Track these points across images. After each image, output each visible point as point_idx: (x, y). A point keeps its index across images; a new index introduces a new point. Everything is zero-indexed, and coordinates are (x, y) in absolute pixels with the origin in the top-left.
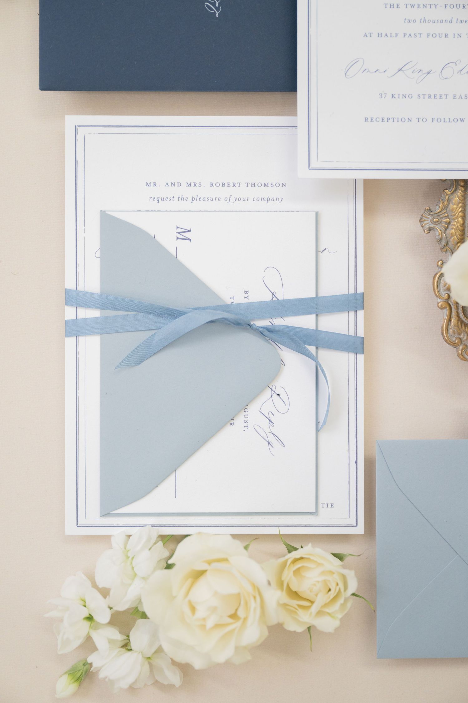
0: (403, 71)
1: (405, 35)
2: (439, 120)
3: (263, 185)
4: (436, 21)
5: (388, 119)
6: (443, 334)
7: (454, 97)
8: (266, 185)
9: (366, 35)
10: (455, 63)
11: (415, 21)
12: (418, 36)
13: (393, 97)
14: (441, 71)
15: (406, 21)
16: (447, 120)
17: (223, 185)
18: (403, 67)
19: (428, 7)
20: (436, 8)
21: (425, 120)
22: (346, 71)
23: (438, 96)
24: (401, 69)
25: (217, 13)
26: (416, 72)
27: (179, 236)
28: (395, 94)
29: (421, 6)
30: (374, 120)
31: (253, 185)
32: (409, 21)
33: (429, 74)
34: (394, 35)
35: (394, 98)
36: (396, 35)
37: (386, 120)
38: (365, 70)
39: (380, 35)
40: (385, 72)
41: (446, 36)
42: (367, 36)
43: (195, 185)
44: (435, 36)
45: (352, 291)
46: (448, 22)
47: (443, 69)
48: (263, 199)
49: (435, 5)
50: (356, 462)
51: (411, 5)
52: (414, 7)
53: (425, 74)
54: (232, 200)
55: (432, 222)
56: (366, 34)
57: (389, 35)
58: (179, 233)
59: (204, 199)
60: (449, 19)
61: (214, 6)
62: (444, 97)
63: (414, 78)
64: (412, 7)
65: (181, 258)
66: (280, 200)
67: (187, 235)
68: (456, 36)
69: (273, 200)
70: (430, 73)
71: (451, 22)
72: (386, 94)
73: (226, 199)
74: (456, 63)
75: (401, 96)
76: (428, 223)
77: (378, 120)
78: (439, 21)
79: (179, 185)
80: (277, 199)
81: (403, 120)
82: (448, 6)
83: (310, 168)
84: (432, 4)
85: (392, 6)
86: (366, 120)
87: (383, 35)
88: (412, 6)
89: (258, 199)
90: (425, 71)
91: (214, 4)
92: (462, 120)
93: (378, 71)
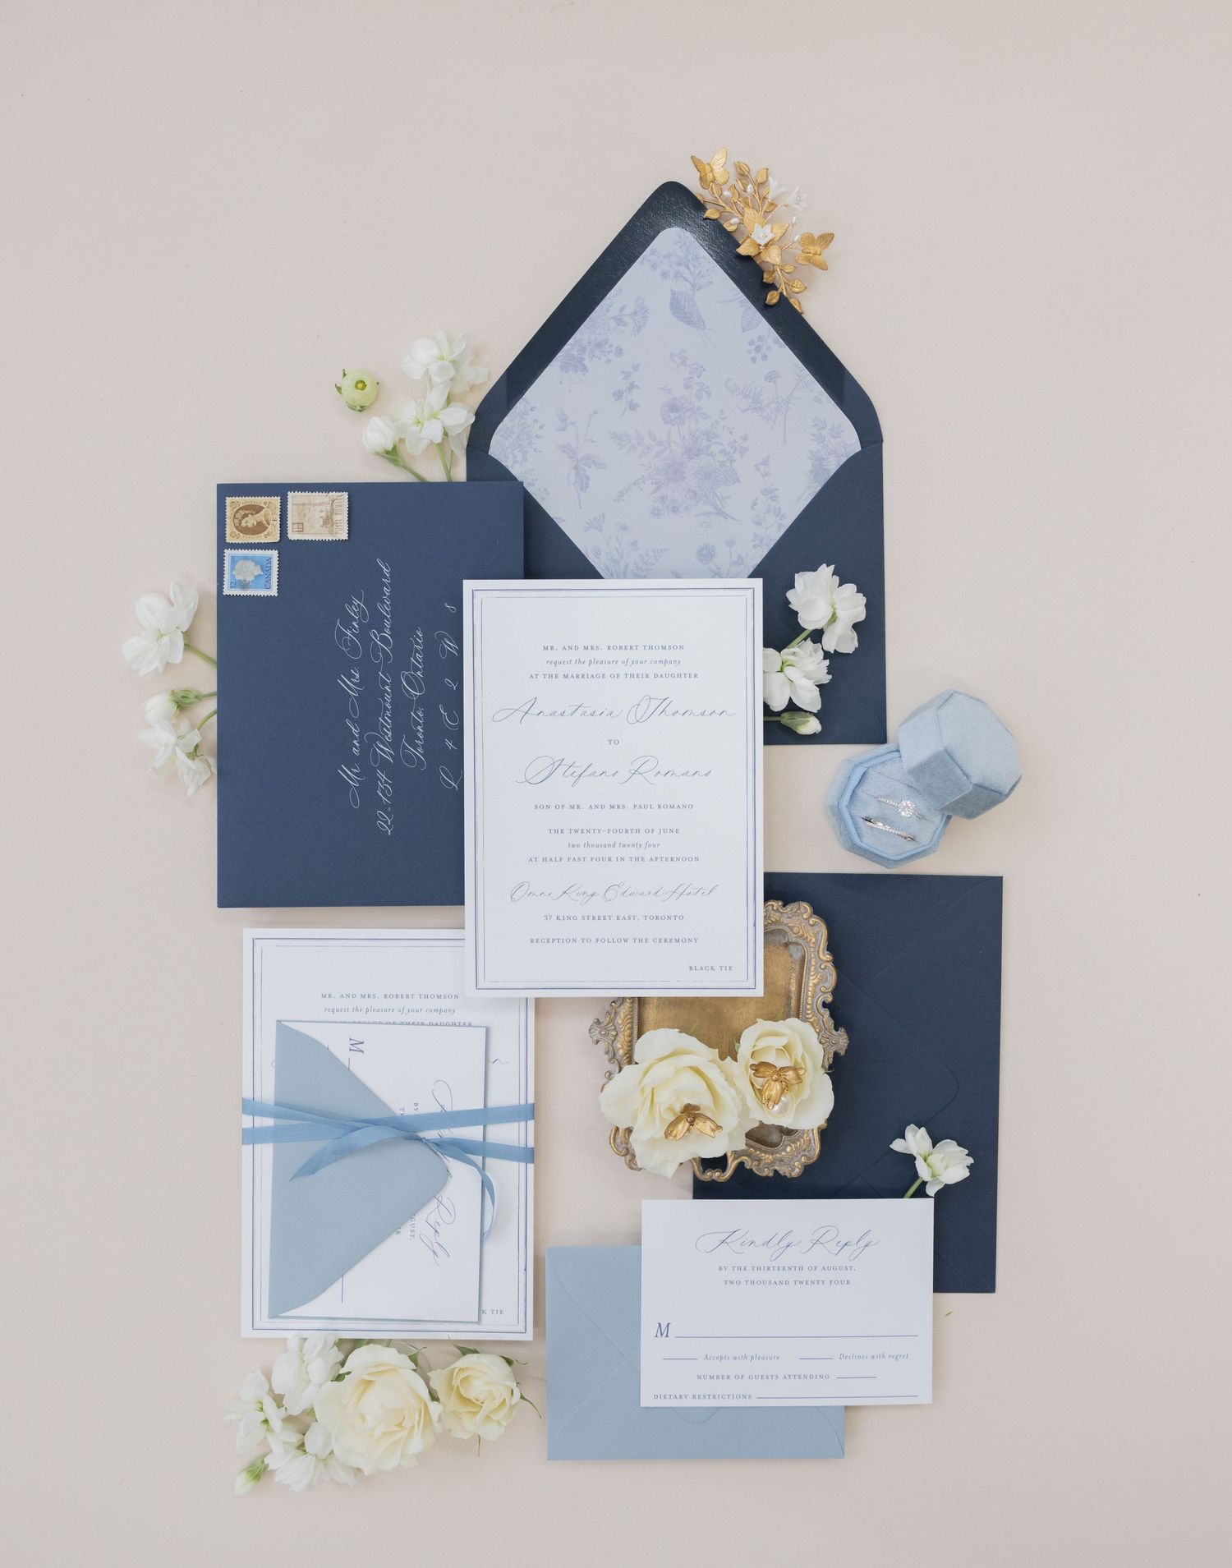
0: (567, 893)
1: (569, 859)
2: (603, 941)
3: (436, 996)
4: (600, 846)
5: (553, 940)
6: (610, 1143)
7: (618, 918)
8: (439, 997)
9: (531, 860)
10: (619, 886)
11: (578, 846)
12: (582, 859)
13: (558, 919)
14: (605, 894)
15: (571, 846)
16: (611, 940)
17: (397, 996)
18: (567, 890)
19: (592, 831)
20: (599, 833)
21: (589, 941)
22: (512, 895)
23: (602, 918)
24: (565, 892)
25: (389, 831)
26: (580, 894)
27: (352, 1048)
28: (560, 916)
29: (585, 831)
30: (540, 941)
31: (426, 996)
32: (573, 846)
33: (593, 897)
34: (558, 859)
36: (561, 859)
37: (551, 941)
38: (531, 893)
39: (545, 859)
40: (550, 894)
41: (610, 860)
43: (369, 997)
44: (598, 859)
45: (523, 1102)
46: (612, 846)
47: (606, 891)
48: (436, 1011)
49: (598, 829)
50: (526, 1270)
52: (578, 832)
53: (589, 896)
54: (406, 1011)
55: (600, 1033)
56: (531, 858)
57: (554, 859)
58: (352, 1045)
59: (378, 1011)
60: (612, 843)
61: (387, 825)
62: (608, 918)
63: (578, 900)
65: (354, 1069)
66: (452, 1012)
67: (359, 1046)
68: (619, 859)
69: (445, 1012)
70: (595, 895)
71: (614, 846)
72: (551, 916)
73: (399, 1011)
75: (566, 918)
76: (597, 1036)
77: (543, 941)
78: (603, 845)
79: (354, 996)
80: (450, 1010)
81: (568, 941)
82: (612, 831)
83: (478, 987)
84: (596, 830)
85: (556, 831)
86: (532, 941)
87: (548, 859)
88: (576, 831)
89: (431, 1011)
90: (589, 893)
91: (386, 822)
92: (626, 941)
93: (543, 894)
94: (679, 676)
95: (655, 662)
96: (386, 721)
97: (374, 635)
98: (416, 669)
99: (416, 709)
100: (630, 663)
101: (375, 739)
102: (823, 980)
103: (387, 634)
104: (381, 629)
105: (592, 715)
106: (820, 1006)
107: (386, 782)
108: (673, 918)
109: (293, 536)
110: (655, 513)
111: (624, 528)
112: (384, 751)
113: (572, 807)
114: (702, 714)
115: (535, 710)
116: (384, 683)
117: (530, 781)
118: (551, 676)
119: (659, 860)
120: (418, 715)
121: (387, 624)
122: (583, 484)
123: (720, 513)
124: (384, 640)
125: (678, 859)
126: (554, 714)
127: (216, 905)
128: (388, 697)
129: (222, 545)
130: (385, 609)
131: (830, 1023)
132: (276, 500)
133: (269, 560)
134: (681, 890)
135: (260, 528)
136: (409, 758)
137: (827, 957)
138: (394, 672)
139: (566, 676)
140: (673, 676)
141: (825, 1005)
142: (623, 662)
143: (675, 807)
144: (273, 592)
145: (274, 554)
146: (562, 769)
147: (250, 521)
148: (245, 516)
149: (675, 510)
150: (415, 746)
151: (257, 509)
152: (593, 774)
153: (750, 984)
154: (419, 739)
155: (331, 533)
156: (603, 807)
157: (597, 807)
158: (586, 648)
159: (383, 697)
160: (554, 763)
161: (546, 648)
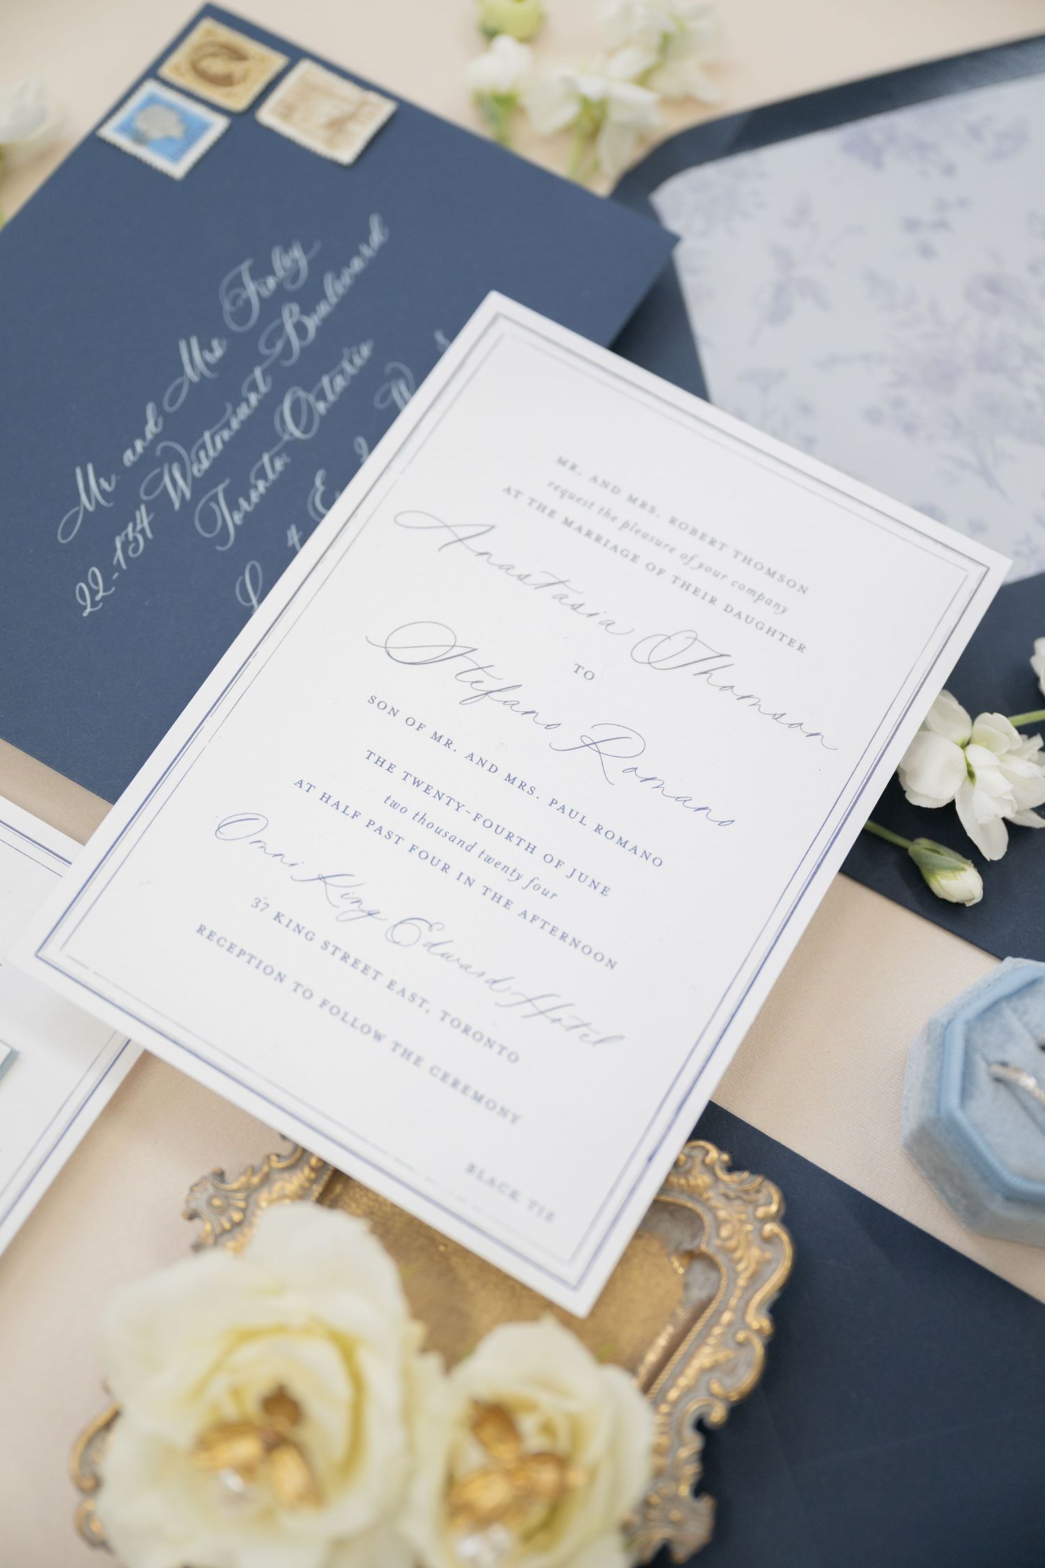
0: (325, 882)
1: (371, 823)
2: (335, 1011)
4: (443, 833)
5: (242, 952)
7: (391, 985)
9: (301, 783)
10: (431, 926)
11: (404, 810)
12: (394, 838)
13: (277, 919)
14: (396, 926)
15: (389, 802)
16: (349, 1018)
18: (329, 877)
20: (457, 810)
21: (308, 994)
22: (222, 825)
23: (361, 966)
24: (324, 878)
25: (89, 610)
26: (350, 898)
28: (283, 915)
29: (433, 792)
30: (215, 938)
32: (394, 805)
33: (370, 917)
34: (351, 812)
35: (277, 922)
36: (355, 815)
37: (236, 951)
38: (259, 842)
39: (325, 798)
40: (292, 865)
41: (445, 868)
42: (300, 787)
44: (424, 855)
46: (465, 846)
47: (401, 923)
49: (459, 803)
51: (415, 778)
52: (418, 786)
53: (363, 911)
55: (209, 1203)
56: (302, 781)
57: (342, 808)
60: (469, 842)
61: (93, 597)
62: (371, 973)
63: (338, 907)
64: (414, 783)
68: (464, 878)
70: (376, 915)
71: (469, 849)
72: (268, 905)
74: (434, 927)
75: (293, 925)
76: (200, 1203)
77: (222, 942)
78: (448, 836)
81: (268, 970)
82: (481, 820)
83: (40, 954)
84: (454, 801)
85: (380, 762)
86: (201, 930)
87: (332, 801)
88: (417, 783)
90: (367, 906)
91: (94, 593)
92: (378, 1037)
93: (280, 857)
94: (771, 632)
95: (741, 587)
96: (214, 443)
97: (290, 315)
98: (321, 396)
99: (278, 454)
100: (695, 563)
101: (171, 457)
102: (729, 1368)
103: (312, 323)
104: (308, 310)
105: (574, 607)
106: (689, 1421)
107: (143, 532)
108: (496, 1048)
109: (267, 116)
110: (873, 416)
111: (806, 409)
112: (177, 486)
113: (437, 737)
114: (776, 717)
115: (479, 544)
116: (254, 387)
117: (392, 652)
118: (542, 508)
119: (539, 923)
120: (274, 465)
121: (323, 309)
122: (778, 313)
123: (984, 473)
124: (301, 329)
125: (575, 943)
126: (507, 568)
128: (243, 412)
129: (152, 73)
130: (335, 288)
131: (691, 1470)
132: (277, 61)
133: (204, 127)
134: (543, 1004)
135: (226, 81)
136: (209, 518)
137: (760, 1322)
138: (282, 380)
139: (568, 523)
140: (759, 626)
141: (701, 1425)
142: (683, 556)
143: (629, 846)
144: (178, 170)
145: (219, 124)
146: (462, 664)
147: (217, 66)
148: (214, 55)
149: (909, 429)
150: (233, 506)
151: (238, 56)
152: (512, 704)
153: (572, 1274)
154: (248, 499)
155: (330, 142)
156: (493, 769)
157: (482, 762)
158: (632, 499)
159: (236, 405)
160: (453, 646)
161: (562, 462)
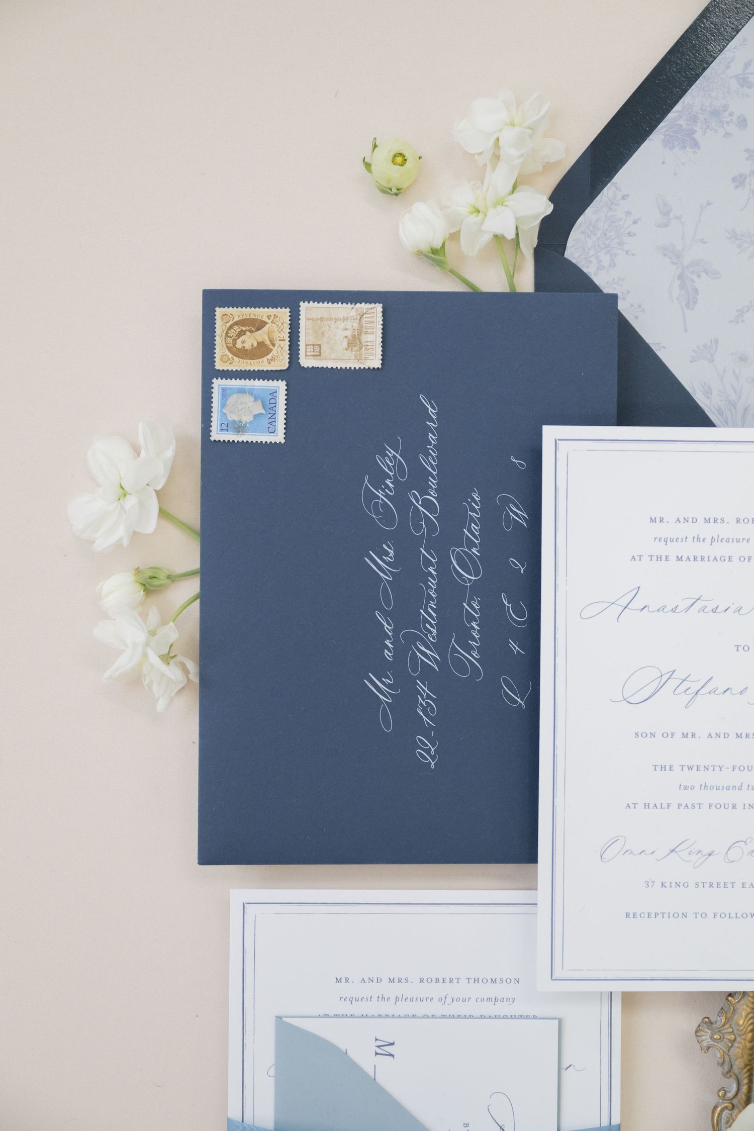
0: (676, 852)
1: (679, 805)
2: (723, 916)
3: (489, 980)
4: (721, 788)
5: (656, 914)
7: (743, 885)
8: (494, 981)
9: (628, 805)
10: (745, 842)
11: (693, 788)
12: (697, 806)
13: (663, 886)
14: (727, 853)
15: (682, 787)
16: (733, 915)
17: (437, 980)
18: (676, 847)
19: (711, 769)
20: (721, 770)
21: (704, 915)
22: (602, 853)
23: (722, 885)
24: (674, 850)
25: (433, 763)
26: (694, 853)
27: (379, 1051)
28: (665, 883)
29: (702, 768)
30: (638, 915)
31: (476, 981)
32: (686, 788)
33: (711, 856)
34: (665, 805)
35: (664, 888)
36: (668, 806)
37: (653, 915)
38: (627, 851)
39: (647, 806)
40: (653, 853)
41: (734, 807)
42: (630, 808)
43: (399, 981)
44: (719, 806)
45: (605, 1123)
46: (737, 788)
47: (728, 850)
48: (489, 999)
49: (719, 766)
51: (688, 766)
52: (692, 769)
53: (705, 855)
54: (449, 1000)
55: (712, 1038)
56: (628, 804)
57: (659, 806)
58: (379, 1047)
59: (412, 1000)
60: (738, 785)
61: (429, 754)
62: (730, 885)
63: (690, 861)
64: (689, 769)
65: (383, 1080)
66: (511, 1000)
67: (389, 1049)
68: (747, 806)
69: (502, 1000)
70: (713, 854)
71: (740, 788)
72: (654, 882)
73: (440, 1000)
74: (747, 842)
75: (674, 885)
76: (706, 1040)
77: (642, 915)
78: (725, 787)
79: (379, 980)
80: (508, 999)
81: (676, 915)
82: (737, 768)
83: (553, 978)
84: (716, 766)
85: (663, 768)
86: (628, 916)
87: (651, 806)
88: (690, 768)
89: (482, 1000)
90: (705, 852)
91: (428, 751)
93: (644, 853)
96: (429, 613)
97: (415, 498)
98: (471, 545)
99: (471, 599)
101: (412, 639)
103: (432, 497)
104: (424, 490)
105: (714, 611)
107: (429, 697)
109: (306, 362)
112: (427, 655)
113: (685, 736)
115: (637, 604)
116: (428, 563)
117: (629, 700)
118: (659, 558)
120: (473, 607)
121: (433, 482)
122: (690, 299)
124: (427, 504)
126: (662, 609)
127: (197, 861)
128: (432, 583)
129: (209, 372)
130: (430, 463)
132: (284, 314)
133: (274, 394)
136: (460, 665)
138: (441, 547)
139: (679, 559)
144: (279, 437)
145: (281, 386)
146: (672, 684)
150: (468, 649)
152: (714, 691)
154: (474, 639)
155: (358, 359)
156: (726, 736)
157: (718, 735)
158: (707, 521)
159: (426, 582)
160: (661, 676)
161: (653, 520)
